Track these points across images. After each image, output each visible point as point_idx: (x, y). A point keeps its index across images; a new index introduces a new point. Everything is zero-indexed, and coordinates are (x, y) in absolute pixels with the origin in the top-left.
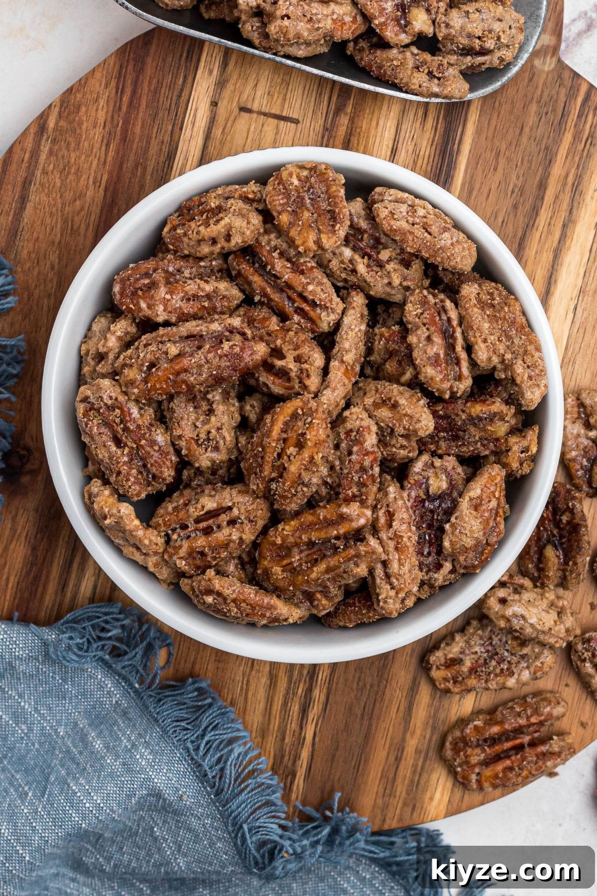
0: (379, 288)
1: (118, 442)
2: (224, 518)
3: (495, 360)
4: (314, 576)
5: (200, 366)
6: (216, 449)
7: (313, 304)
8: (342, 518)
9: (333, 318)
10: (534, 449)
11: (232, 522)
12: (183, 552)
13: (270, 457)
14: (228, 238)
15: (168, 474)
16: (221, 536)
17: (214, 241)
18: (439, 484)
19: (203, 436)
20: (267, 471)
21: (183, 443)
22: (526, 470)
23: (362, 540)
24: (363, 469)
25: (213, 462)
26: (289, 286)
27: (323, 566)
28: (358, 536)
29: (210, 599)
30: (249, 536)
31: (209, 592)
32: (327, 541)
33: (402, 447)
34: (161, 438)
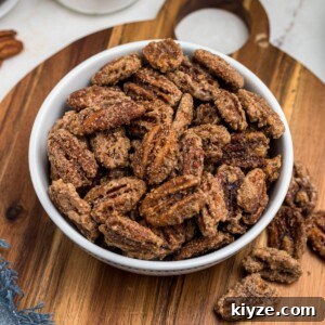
0: (198, 91)
1: (67, 157)
2: (122, 190)
3: (259, 114)
4: (170, 212)
5: (110, 113)
6: (118, 157)
7: (167, 93)
8: (186, 181)
9: (176, 98)
10: (279, 165)
11: (127, 192)
12: (101, 208)
13: (147, 152)
14: (124, 68)
15: (93, 171)
16: (120, 198)
17: (117, 71)
18: (232, 178)
19: (112, 151)
20: (145, 161)
21: (101, 156)
22: (275, 176)
23: (197, 191)
24: (195, 158)
25: (116, 164)
26: (154, 86)
27: (175, 206)
28: (193, 189)
29: (115, 228)
30: (136, 197)
31: (114, 223)
32: (178, 192)
33: (215, 150)
34: (89, 154)
